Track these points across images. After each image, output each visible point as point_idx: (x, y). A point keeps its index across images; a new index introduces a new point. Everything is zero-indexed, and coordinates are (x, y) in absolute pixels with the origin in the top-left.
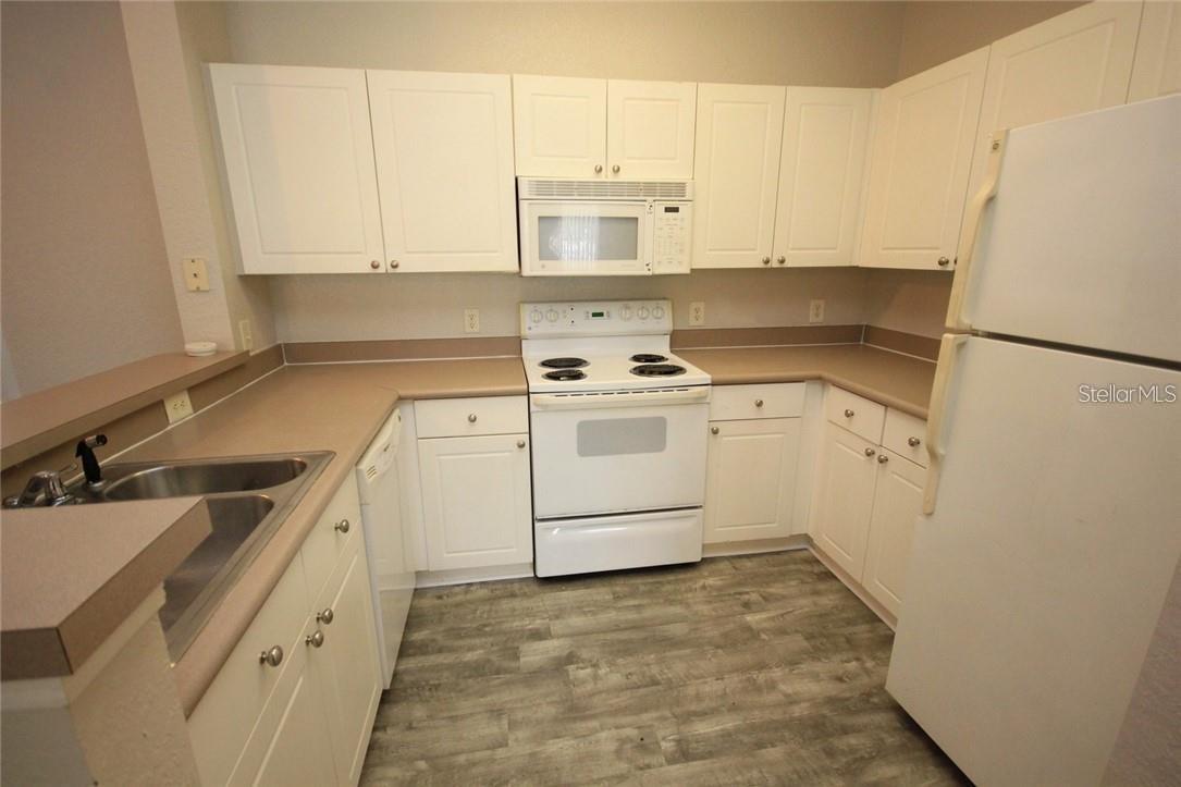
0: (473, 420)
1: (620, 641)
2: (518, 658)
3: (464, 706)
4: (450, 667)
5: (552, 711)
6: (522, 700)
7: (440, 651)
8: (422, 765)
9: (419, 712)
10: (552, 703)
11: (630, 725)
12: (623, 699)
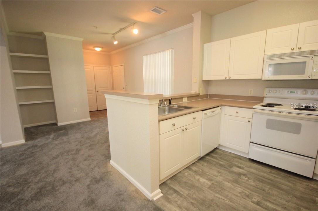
0: (237, 113)
1: (261, 179)
2: (231, 168)
3: (214, 168)
4: (216, 162)
5: (231, 179)
6: (226, 174)
7: (216, 159)
8: (201, 170)
9: (206, 164)
10: (232, 178)
11: (248, 191)
12: (251, 187)
